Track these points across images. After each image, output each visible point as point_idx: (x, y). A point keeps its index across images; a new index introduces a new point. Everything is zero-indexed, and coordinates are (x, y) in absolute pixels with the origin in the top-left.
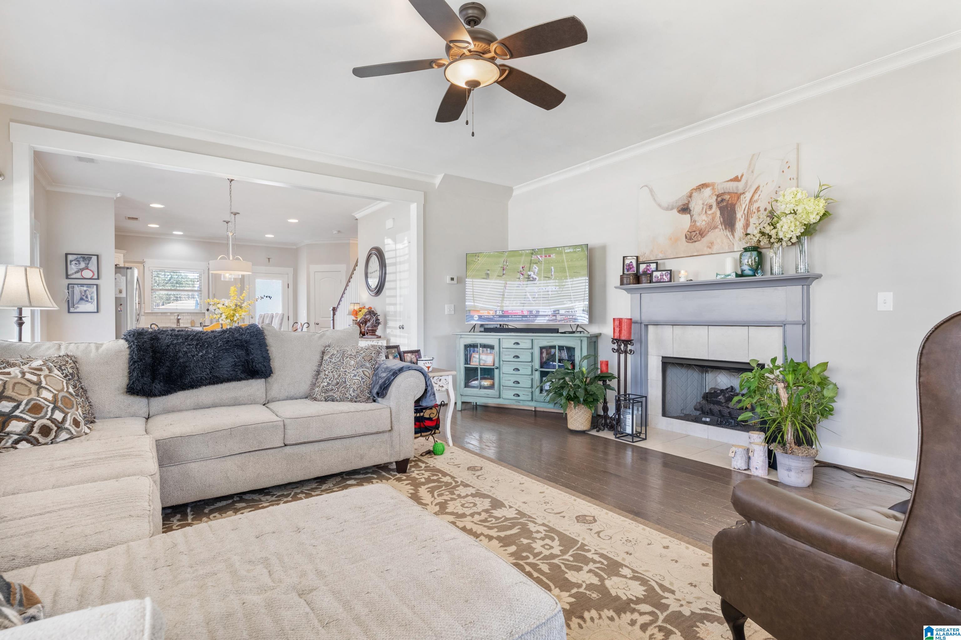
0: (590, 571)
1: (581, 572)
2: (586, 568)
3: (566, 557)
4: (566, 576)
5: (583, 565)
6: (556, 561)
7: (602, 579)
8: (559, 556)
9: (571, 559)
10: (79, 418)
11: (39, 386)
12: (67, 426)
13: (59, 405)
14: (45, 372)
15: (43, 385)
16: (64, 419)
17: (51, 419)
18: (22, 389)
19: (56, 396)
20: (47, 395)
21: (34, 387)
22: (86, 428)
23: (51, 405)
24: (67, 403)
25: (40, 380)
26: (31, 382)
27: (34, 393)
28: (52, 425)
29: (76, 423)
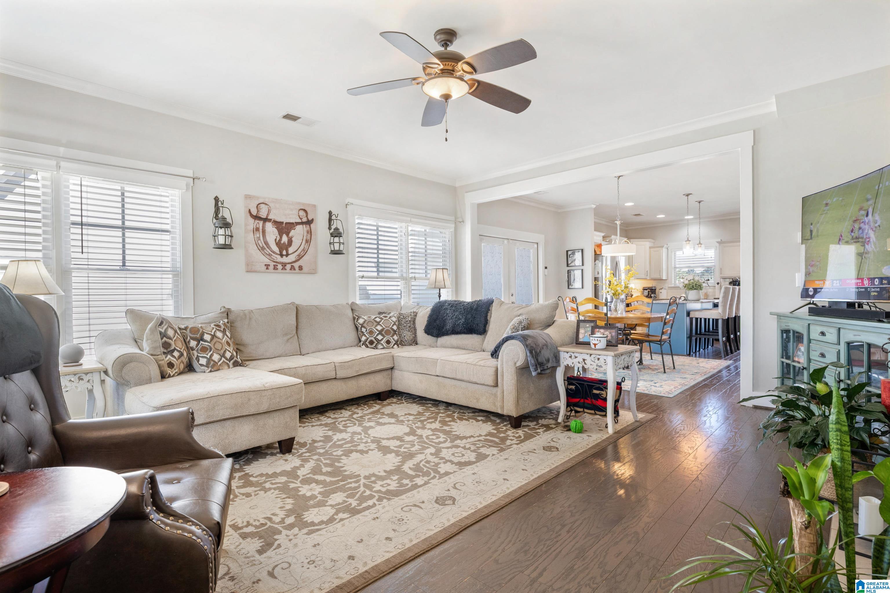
10: (392, 340)
11: (378, 323)
12: (382, 342)
13: (383, 333)
14: (387, 318)
15: (381, 323)
16: (382, 339)
17: (375, 338)
18: (370, 324)
19: (384, 329)
20: (379, 328)
21: (375, 324)
22: (396, 346)
23: (378, 332)
24: (388, 332)
25: (381, 321)
26: (376, 321)
27: (374, 326)
28: (375, 341)
29: (388, 342)
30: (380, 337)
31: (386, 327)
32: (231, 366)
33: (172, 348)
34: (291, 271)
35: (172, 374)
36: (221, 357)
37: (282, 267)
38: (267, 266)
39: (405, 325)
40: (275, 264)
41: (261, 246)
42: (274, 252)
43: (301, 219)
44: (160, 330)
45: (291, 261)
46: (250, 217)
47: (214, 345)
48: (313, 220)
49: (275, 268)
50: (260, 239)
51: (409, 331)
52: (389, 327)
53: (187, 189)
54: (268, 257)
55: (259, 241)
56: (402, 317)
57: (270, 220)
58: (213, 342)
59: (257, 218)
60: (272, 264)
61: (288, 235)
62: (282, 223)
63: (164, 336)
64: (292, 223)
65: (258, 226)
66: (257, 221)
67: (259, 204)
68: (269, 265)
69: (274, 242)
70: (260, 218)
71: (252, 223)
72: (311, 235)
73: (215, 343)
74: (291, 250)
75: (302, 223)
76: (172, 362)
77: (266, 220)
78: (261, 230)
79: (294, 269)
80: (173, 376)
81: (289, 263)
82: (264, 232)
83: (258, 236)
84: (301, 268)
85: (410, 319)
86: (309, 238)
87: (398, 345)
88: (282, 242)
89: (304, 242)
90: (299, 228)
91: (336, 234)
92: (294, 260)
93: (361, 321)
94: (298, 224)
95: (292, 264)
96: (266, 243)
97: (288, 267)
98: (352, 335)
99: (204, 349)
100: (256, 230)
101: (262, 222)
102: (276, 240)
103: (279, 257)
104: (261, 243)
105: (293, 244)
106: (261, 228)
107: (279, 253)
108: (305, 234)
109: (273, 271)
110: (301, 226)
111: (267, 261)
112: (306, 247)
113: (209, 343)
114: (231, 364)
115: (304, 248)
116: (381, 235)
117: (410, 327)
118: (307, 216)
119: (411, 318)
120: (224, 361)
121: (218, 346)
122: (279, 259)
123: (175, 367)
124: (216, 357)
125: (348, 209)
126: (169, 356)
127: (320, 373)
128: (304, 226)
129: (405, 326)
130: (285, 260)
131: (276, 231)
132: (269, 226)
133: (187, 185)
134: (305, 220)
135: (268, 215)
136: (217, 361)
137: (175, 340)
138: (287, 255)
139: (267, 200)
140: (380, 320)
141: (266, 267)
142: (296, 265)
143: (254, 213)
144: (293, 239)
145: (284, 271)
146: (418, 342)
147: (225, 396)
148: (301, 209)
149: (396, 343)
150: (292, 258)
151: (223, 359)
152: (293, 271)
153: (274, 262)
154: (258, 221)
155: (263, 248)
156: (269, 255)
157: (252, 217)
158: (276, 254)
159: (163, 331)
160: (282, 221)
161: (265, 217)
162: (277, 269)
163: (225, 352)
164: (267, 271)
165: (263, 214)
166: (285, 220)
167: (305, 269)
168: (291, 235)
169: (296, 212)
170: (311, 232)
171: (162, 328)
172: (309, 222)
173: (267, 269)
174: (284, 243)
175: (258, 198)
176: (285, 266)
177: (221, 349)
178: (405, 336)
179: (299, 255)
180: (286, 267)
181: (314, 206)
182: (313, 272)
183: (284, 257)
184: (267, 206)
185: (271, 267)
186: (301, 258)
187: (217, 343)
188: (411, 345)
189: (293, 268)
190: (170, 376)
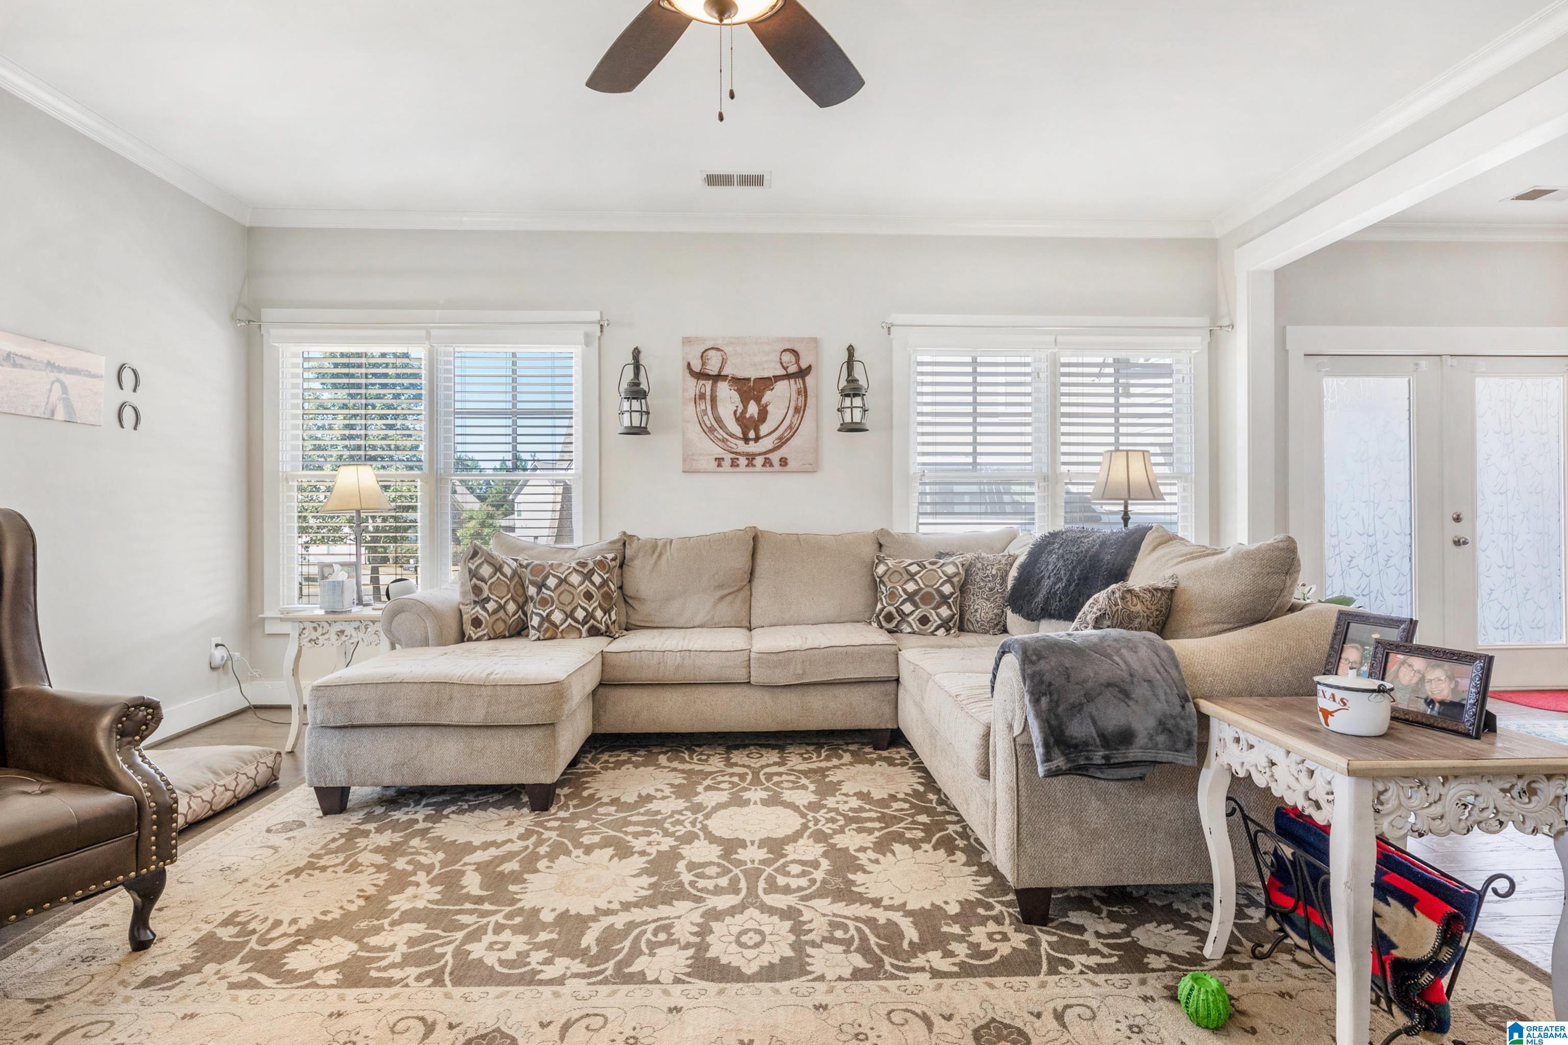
0: (392, 948)
1: (405, 940)
2: (402, 948)
3: (450, 949)
4: (424, 925)
5: (409, 951)
6: (460, 935)
7: (364, 947)
8: (463, 943)
9: (438, 950)
10: (933, 616)
11: (912, 577)
12: (910, 619)
13: (917, 598)
14: (934, 567)
15: (916, 577)
16: (912, 613)
17: (898, 610)
18: (896, 577)
19: (921, 589)
20: (911, 587)
21: (906, 577)
22: (942, 631)
23: (905, 597)
24: (927, 598)
25: (919, 572)
26: (908, 572)
27: (901, 583)
28: (896, 615)
29: (924, 620)
30: (908, 608)
31: (926, 586)
32: (584, 634)
33: (485, 596)
34: (764, 469)
35: (474, 637)
36: (567, 617)
37: (746, 462)
38: (719, 461)
39: (982, 584)
40: (734, 456)
41: (709, 425)
42: (732, 435)
43: (785, 368)
44: (470, 565)
45: (764, 450)
46: (689, 375)
47: (559, 596)
48: (810, 367)
49: (734, 464)
50: (706, 414)
51: (988, 600)
52: (932, 586)
53: (587, 343)
54: (720, 443)
55: (705, 418)
56: (979, 565)
57: (724, 378)
58: (558, 592)
59: (701, 376)
60: (728, 457)
61: (758, 400)
62: (749, 379)
63: (474, 576)
64: (769, 378)
65: (703, 391)
66: (701, 382)
67: (706, 350)
68: (723, 459)
69: (733, 417)
70: (706, 376)
71: (692, 386)
72: (806, 397)
73: (561, 593)
74: (764, 429)
75: (788, 376)
76: (480, 617)
77: (718, 378)
78: (708, 398)
79: (771, 465)
80: (478, 639)
81: (760, 454)
82: (714, 400)
83: (703, 407)
84: (784, 462)
85: (994, 572)
86: (801, 403)
87: (948, 630)
88: (748, 416)
89: (791, 412)
90: (782, 387)
91: (852, 390)
92: (770, 447)
93: (881, 569)
94: (778, 378)
95: (767, 456)
96: (718, 420)
97: (759, 461)
98: (858, 599)
99: (544, 602)
100: (700, 398)
101: (711, 382)
102: (735, 412)
103: (741, 443)
104: (709, 420)
105: (769, 417)
106: (708, 393)
107: (741, 436)
108: (794, 396)
109: (731, 469)
110: (786, 382)
111: (718, 451)
112: (796, 422)
113: (552, 591)
114: (584, 630)
115: (792, 423)
116: (982, 384)
117: (991, 590)
118: (797, 361)
119: (999, 569)
120: (570, 624)
121: (566, 598)
122: (741, 446)
123: (483, 626)
124: (557, 617)
125: (892, 336)
126: (478, 608)
127: (711, 668)
128: (792, 381)
129: (980, 588)
130: (752, 448)
131: (736, 396)
132: (723, 389)
133: (587, 336)
134: (793, 369)
135: (721, 368)
136: (558, 623)
137: (492, 584)
138: (757, 439)
139: (719, 342)
140: (918, 569)
141: (716, 463)
142: (775, 457)
143: (697, 367)
144: (769, 408)
145: (751, 469)
146: (1009, 629)
147: (411, 685)
148: (785, 350)
149: (945, 625)
150: (766, 444)
151: (569, 620)
152: (768, 469)
153: (733, 453)
154: (704, 382)
155: (712, 430)
156: (724, 440)
157: (692, 376)
158: (737, 438)
159: (473, 567)
160: (747, 376)
161: (716, 373)
162: (738, 465)
163: (575, 609)
164: (720, 469)
165: (713, 368)
166: (753, 374)
167: (792, 464)
168: (764, 401)
169: (775, 357)
170: (806, 392)
171: (473, 564)
172: (802, 373)
173: (719, 465)
174: (752, 417)
175: (704, 340)
176: (753, 459)
177: (569, 604)
178: (976, 611)
179: (780, 438)
180: (755, 462)
181: (815, 340)
182: (812, 468)
183: (752, 443)
184: (719, 353)
185: (727, 463)
186: (785, 443)
187: (566, 593)
188: (986, 632)
189: (768, 463)
190: (470, 639)
